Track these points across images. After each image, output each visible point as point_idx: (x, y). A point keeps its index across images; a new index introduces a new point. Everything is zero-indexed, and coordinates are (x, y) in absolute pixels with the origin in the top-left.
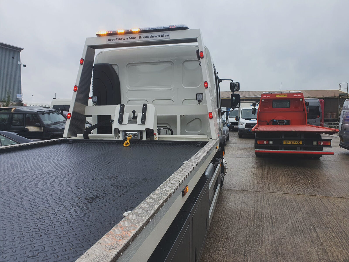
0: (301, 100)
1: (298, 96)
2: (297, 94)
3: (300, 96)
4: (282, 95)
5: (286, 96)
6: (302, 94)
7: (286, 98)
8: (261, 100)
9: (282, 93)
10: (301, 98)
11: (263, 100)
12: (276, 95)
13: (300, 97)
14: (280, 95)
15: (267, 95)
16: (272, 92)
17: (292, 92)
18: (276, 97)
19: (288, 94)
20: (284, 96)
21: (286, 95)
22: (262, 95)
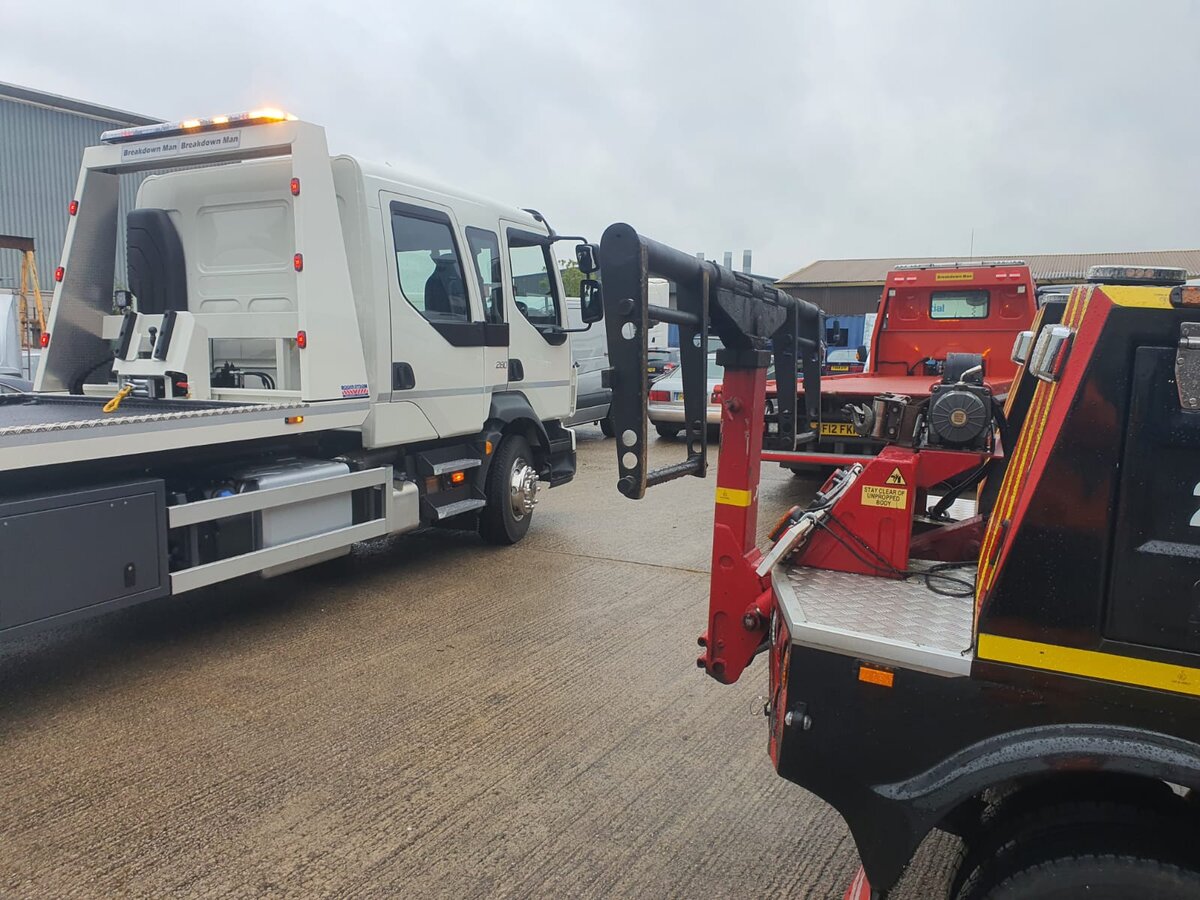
0: (1021, 290)
1: (1011, 275)
2: (1008, 269)
3: (1018, 275)
4: (957, 274)
5: (970, 277)
6: (1025, 271)
7: (969, 284)
8: (885, 289)
9: (957, 269)
10: (1023, 285)
11: (892, 293)
12: (937, 275)
13: (1017, 282)
14: (950, 275)
15: (905, 273)
16: (923, 265)
17: (991, 263)
18: (937, 279)
19: (977, 271)
20: (962, 279)
21: (971, 274)
22: (891, 275)
